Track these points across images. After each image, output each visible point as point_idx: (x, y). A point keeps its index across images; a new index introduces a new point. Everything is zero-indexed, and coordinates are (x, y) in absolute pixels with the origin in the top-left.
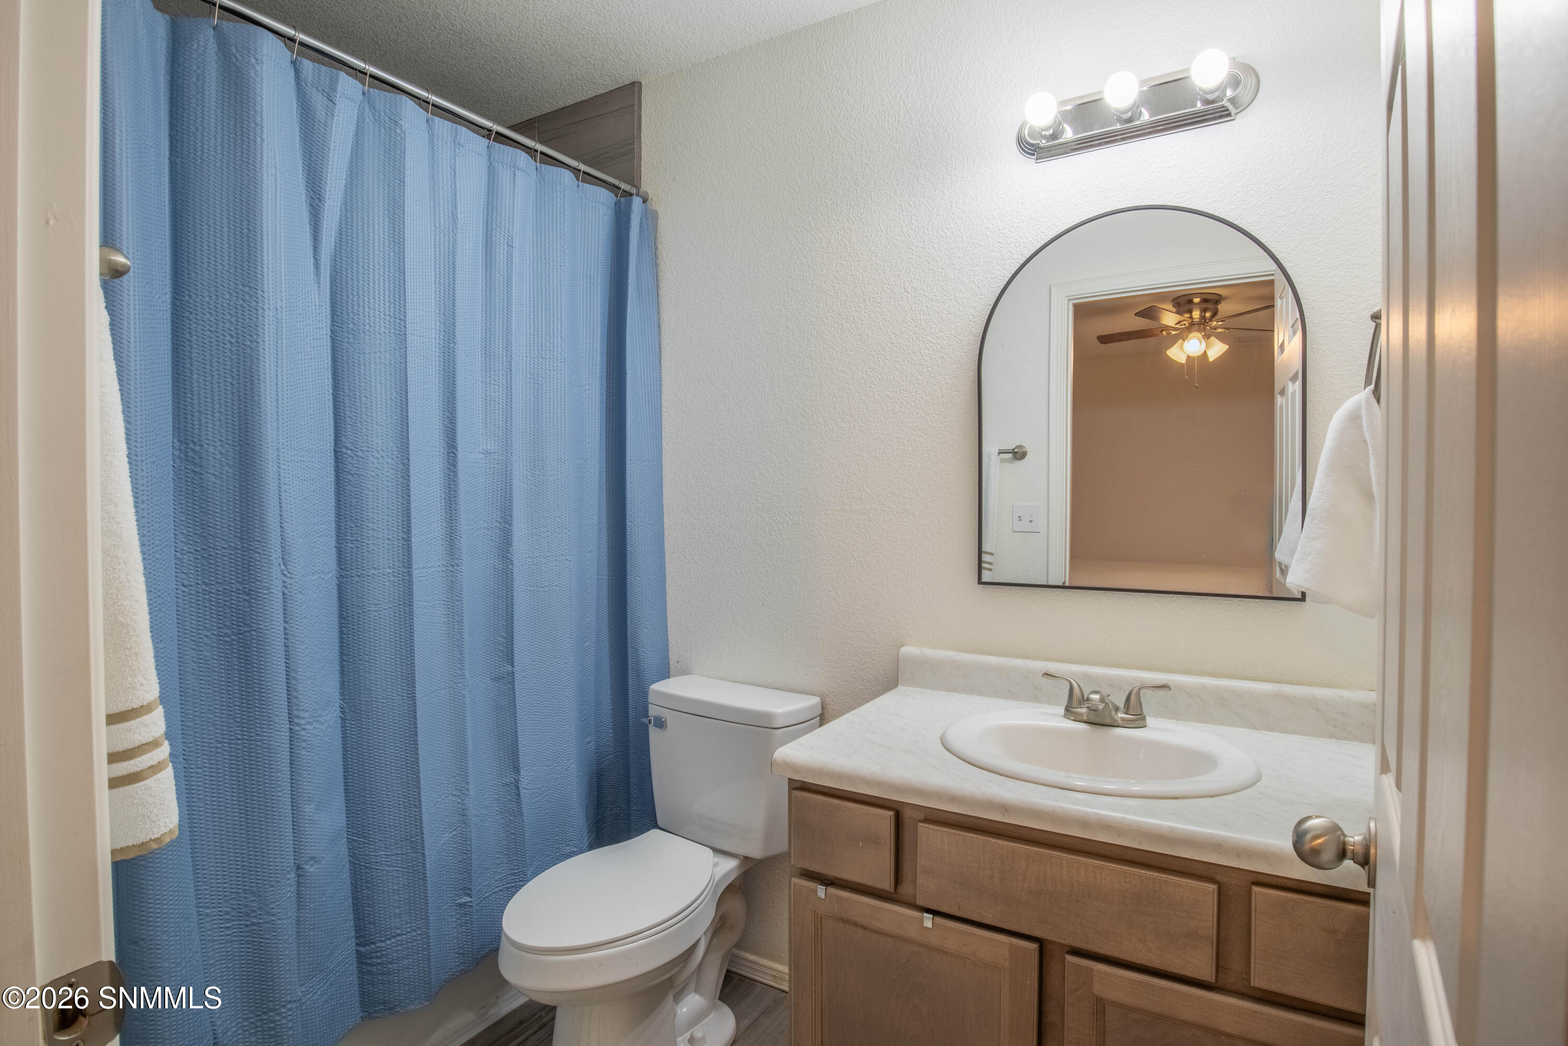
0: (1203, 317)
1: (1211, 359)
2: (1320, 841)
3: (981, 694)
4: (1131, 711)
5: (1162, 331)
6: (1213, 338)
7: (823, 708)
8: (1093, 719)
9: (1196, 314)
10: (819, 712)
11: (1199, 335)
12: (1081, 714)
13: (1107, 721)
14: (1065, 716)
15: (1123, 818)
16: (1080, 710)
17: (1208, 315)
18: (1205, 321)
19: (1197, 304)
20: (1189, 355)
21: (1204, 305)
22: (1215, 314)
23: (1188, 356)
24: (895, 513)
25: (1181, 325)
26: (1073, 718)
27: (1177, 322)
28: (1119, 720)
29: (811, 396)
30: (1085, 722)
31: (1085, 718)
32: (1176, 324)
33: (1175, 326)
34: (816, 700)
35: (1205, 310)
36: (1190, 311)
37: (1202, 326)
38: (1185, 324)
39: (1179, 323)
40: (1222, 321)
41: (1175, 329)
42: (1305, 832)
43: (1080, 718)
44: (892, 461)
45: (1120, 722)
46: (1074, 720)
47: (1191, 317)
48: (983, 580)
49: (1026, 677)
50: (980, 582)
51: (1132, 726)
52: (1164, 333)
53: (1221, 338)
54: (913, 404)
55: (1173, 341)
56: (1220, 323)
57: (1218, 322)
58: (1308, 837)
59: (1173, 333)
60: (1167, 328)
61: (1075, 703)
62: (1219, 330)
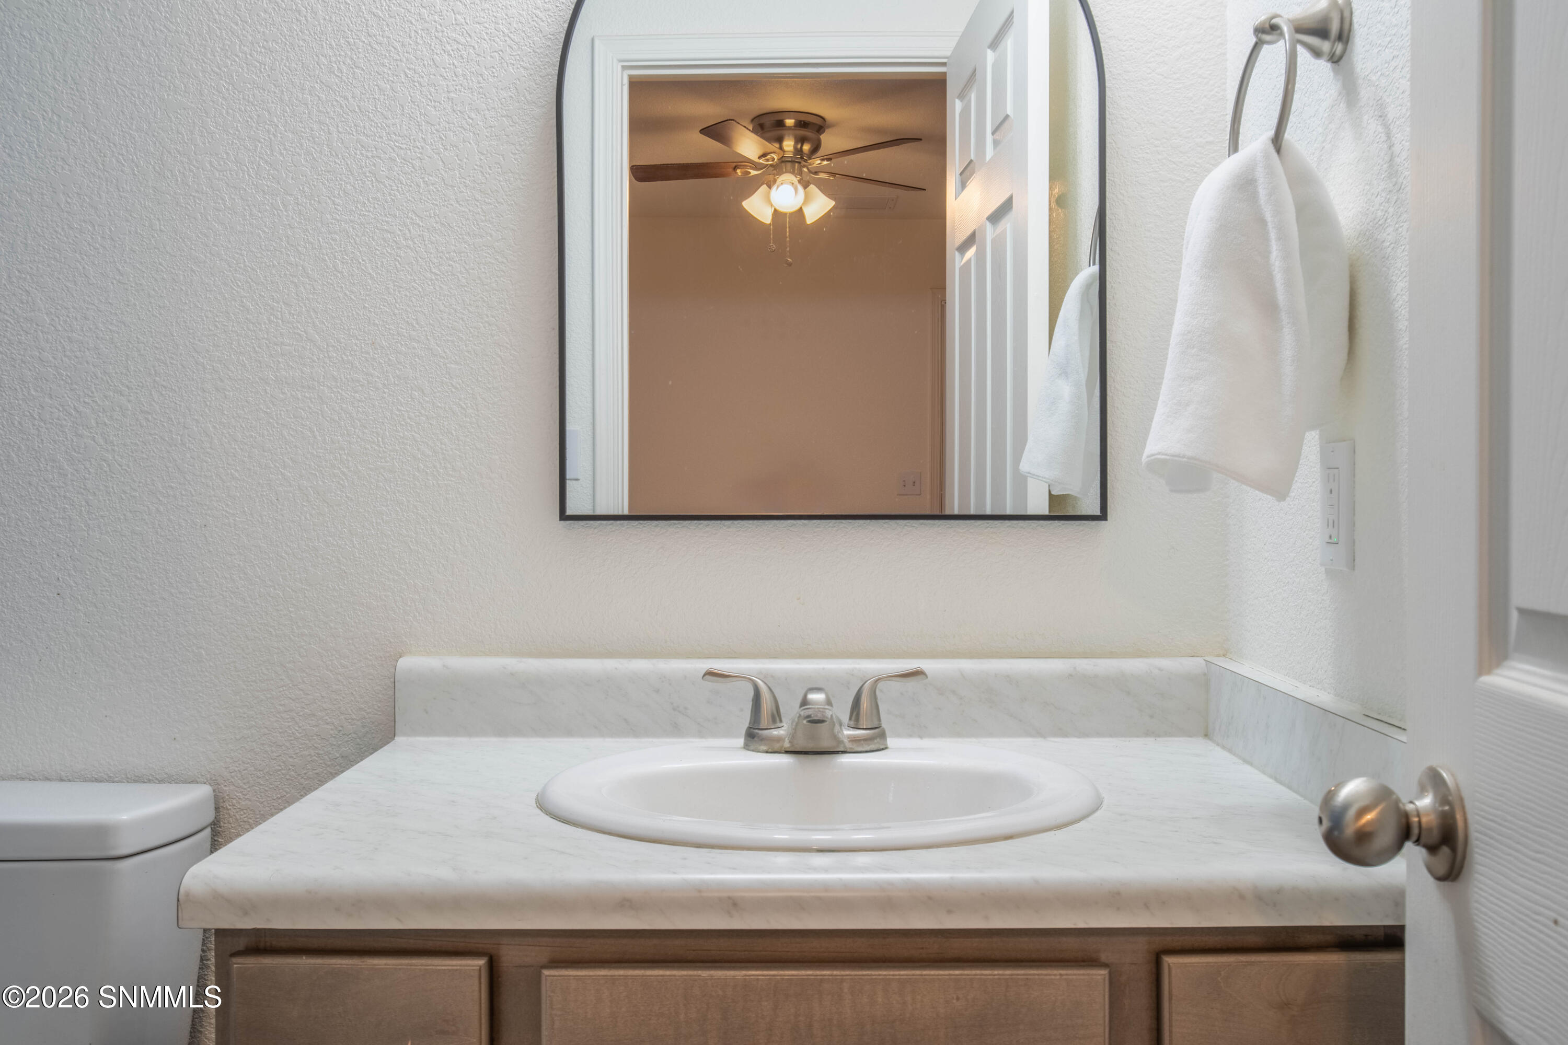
0: (799, 152)
1: (810, 220)
2: (1369, 817)
3: (569, 732)
4: (864, 723)
5: (735, 168)
6: (812, 187)
7: (217, 809)
8: (801, 744)
9: (789, 145)
10: (210, 816)
11: (794, 179)
12: (779, 739)
13: (826, 744)
14: (747, 747)
15: (952, 878)
16: (775, 732)
17: (806, 147)
18: (802, 158)
19: (790, 128)
20: (778, 208)
21: (802, 132)
22: (816, 149)
23: (775, 210)
24: (381, 386)
25: (768, 160)
26: (764, 748)
27: (761, 153)
28: (846, 741)
29: (178, 132)
30: (787, 752)
31: (787, 745)
32: (760, 158)
33: (757, 160)
34: (201, 792)
35: (801, 140)
36: (780, 140)
37: (797, 165)
38: (773, 159)
39: (764, 155)
40: (828, 160)
41: (756, 166)
42: (1346, 807)
43: (777, 746)
44: (372, 278)
45: (849, 745)
46: (767, 752)
47: (781, 148)
48: (569, 512)
49: (657, 691)
50: (563, 516)
51: (868, 748)
52: (739, 171)
53: (825, 188)
54: (417, 163)
55: (750, 187)
56: (825, 163)
57: (822, 160)
58: (1352, 813)
59: (753, 173)
60: (741, 162)
61: (765, 720)
62: (822, 176)
